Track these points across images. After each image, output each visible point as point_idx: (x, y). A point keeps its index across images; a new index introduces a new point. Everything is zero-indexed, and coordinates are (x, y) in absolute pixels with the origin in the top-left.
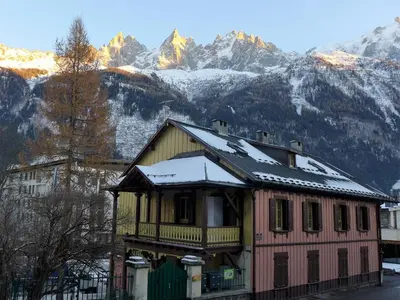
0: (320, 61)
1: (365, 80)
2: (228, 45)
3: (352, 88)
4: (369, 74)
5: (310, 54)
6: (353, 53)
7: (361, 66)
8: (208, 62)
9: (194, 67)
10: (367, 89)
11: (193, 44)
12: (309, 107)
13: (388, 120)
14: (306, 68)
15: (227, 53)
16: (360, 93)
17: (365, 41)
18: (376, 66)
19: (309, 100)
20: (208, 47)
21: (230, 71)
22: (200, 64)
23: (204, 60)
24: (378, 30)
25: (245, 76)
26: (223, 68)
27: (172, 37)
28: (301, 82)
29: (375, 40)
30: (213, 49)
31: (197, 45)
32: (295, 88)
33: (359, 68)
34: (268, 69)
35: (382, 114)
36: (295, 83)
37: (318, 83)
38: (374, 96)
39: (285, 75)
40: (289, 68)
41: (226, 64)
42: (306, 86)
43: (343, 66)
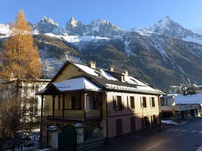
0: (137, 34)
1: (155, 43)
2: (97, 25)
3: (150, 46)
4: (157, 40)
5: (133, 31)
6: (150, 31)
7: (154, 36)
8: (88, 33)
9: (81, 35)
10: (156, 46)
11: (81, 24)
12: (133, 54)
13: (164, 59)
14: (131, 36)
15: (97, 29)
16: (154, 48)
17: (155, 25)
18: (160, 36)
19: (132, 51)
20: (87, 26)
21: (98, 38)
22: (84, 34)
23: (86, 32)
24: (160, 21)
25: (105, 40)
26: (95, 36)
27: (71, 20)
28: (129, 43)
29: (159, 25)
30: (90, 27)
31: (83, 24)
32: (126, 46)
33: (153, 37)
34: (115, 37)
35: (162, 57)
36: (127, 43)
37: (136, 44)
38: (158, 50)
39: (122, 39)
40: (124, 36)
41: (96, 34)
42: (130, 45)
43: (146, 36)
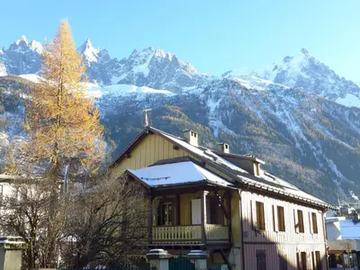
0: (235, 85)
1: (277, 106)
2: (144, 61)
3: (265, 113)
4: (280, 100)
5: (226, 77)
6: (265, 78)
7: (273, 91)
8: (124, 76)
9: (107, 81)
10: (278, 114)
11: (107, 57)
12: (225, 129)
13: (298, 145)
14: (222, 90)
15: (144, 69)
16: (273, 118)
17: (276, 68)
18: (287, 93)
19: (225, 122)
20: (123, 61)
21: (146, 90)
22: (115, 79)
23: (119, 75)
24: (287, 59)
25: (161, 95)
26: (139, 84)
27: (84, 47)
28: (218, 104)
29: (285, 68)
30: (129, 63)
31: (112, 58)
32: (212, 110)
33: (271, 94)
34: (185, 89)
35: (293, 140)
36: (212, 105)
37: (234, 106)
38: (285, 122)
39: (202, 96)
40: (206, 89)
41: (142, 80)
42: (222, 109)
43: (257, 91)
